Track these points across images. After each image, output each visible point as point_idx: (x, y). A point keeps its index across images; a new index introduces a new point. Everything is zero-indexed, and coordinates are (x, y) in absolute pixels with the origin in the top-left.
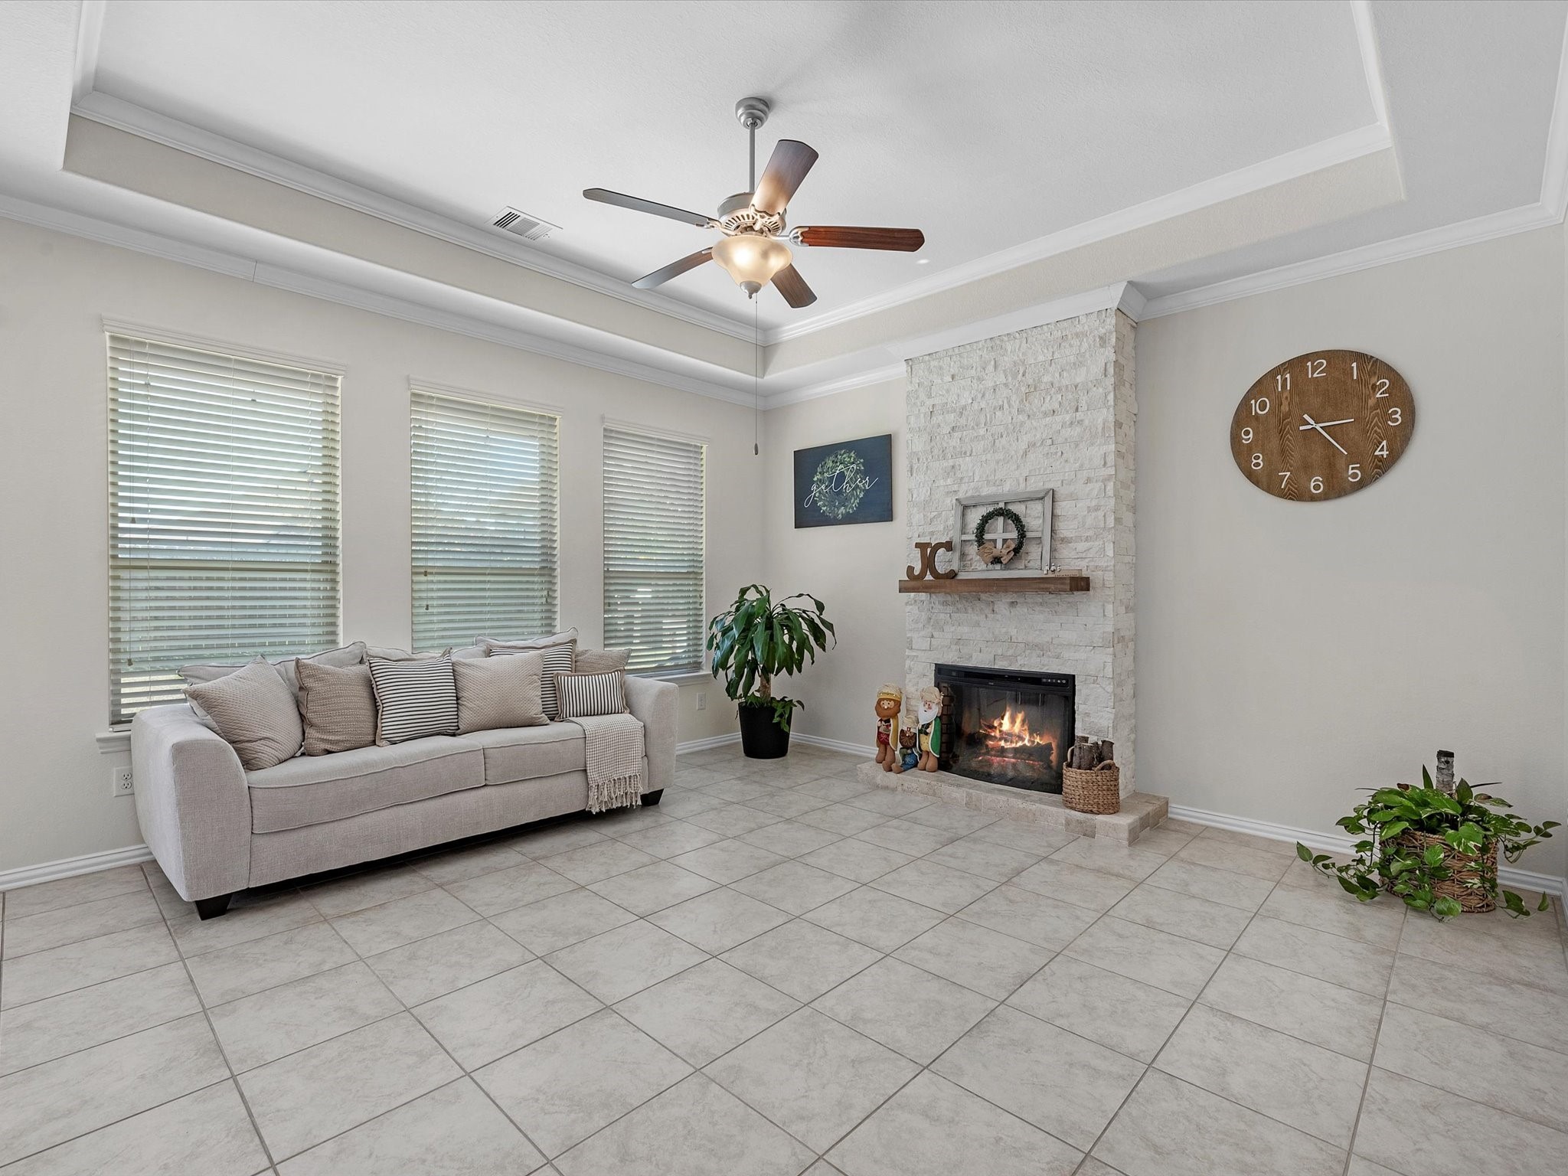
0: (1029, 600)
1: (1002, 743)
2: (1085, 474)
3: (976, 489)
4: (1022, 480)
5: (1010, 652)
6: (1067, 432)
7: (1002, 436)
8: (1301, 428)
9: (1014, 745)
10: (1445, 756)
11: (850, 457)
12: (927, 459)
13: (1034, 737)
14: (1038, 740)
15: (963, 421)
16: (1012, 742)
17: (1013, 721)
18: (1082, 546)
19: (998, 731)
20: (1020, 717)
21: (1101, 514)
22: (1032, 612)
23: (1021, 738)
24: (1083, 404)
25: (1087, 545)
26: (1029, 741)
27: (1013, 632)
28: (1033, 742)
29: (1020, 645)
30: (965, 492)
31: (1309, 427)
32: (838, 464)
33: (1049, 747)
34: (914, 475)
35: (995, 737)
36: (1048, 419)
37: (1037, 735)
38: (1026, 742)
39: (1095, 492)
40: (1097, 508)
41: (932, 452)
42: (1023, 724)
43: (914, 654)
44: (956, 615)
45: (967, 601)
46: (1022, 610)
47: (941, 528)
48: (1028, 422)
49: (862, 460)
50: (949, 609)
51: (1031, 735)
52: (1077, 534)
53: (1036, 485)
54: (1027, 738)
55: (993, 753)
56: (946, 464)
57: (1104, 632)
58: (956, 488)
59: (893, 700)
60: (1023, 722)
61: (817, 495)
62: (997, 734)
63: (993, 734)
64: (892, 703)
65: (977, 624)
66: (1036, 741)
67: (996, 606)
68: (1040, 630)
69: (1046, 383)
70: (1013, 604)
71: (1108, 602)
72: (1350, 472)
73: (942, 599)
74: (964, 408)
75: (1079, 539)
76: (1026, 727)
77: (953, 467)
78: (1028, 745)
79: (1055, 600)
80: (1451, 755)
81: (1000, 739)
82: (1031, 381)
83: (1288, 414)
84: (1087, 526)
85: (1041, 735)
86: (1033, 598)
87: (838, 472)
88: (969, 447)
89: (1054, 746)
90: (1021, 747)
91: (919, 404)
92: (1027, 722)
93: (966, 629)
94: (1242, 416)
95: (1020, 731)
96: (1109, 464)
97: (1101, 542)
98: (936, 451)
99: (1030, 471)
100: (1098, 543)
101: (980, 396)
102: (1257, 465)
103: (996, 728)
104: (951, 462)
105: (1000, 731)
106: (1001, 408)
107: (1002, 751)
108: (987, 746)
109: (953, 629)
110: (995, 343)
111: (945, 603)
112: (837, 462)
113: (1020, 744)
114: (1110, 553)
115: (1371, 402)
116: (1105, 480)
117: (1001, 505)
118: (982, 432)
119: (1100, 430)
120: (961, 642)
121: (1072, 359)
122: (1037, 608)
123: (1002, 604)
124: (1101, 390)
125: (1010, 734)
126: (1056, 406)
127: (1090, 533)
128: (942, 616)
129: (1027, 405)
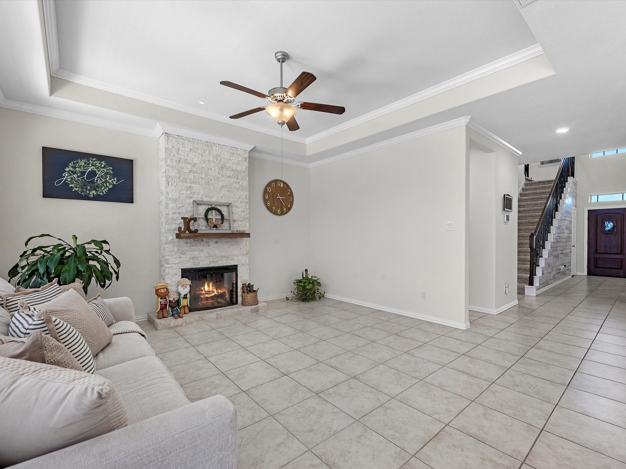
0: (222, 241)
1: (207, 295)
2: (240, 200)
3: (201, 198)
4: (220, 198)
5: (216, 260)
6: (235, 185)
7: (212, 180)
8: (277, 197)
9: (211, 295)
10: (306, 270)
11: (101, 164)
12: (177, 180)
13: (218, 290)
14: (220, 291)
15: (195, 169)
16: (210, 294)
17: (209, 286)
18: (240, 223)
19: (204, 291)
20: (211, 284)
21: (245, 213)
22: (224, 245)
23: (213, 292)
24: (240, 177)
25: (242, 223)
26: (216, 292)
27: (217, 252)
28: (218, 292)
29: (219, 257)
30: (197, 198)
31: (278, 197)
32: (90, 165)
33: (224, 292)
34: (170, 185)
35: (203, 294)
36: (228, 179)
37: (219, 289)
38: (216, 293)
39: (244, 206)
40: (244, 211)
41: (179, 178)
42: (213, 287)
43: (170, 266)
44: (192, 248)
45: (197, 242)
46: (220, 244)
47: (185, 211)
48: (221, 178)
49: (111, 168)
50: (188, 245)
51: (217, 290)
52: (238, 219)
53: (225, 200)
54: (215, 291)
55: (204, 300)
56: (186, 185)
57: (246, 250)
58: (192, 196)
59: (165, 288)
60: (213, 285)
61: (69, 180)
62: (204, 292)
63: (202, 293)
64: (165, 289)
65: (202, 250)
66: (219, 292)
67: (209, 243)
68: (226, 251)
69: (228, 166)
70: (216, 242)
71: (247, 241)
72: (285, 210)
73: (185, 241)
74: (195, 164)
75: (239, 220)
76: (214, 287)
77: (190, 187)
78: (217, 294)
79: (232, 241)
80: (307, 270)
81: (206, 294)
82: (223, 163)
83: (274, 193)
84: (241, 216)
85: (221, 289)
86: (223, 240)
87: (89, 170)
88: (198, 181)
89: (226, 292)
90: (214, 295)
91: (172, 155)
92: (214, 285)
93: (197, 253)
94: (265, 192)
95: (212, 289)
96: (247, 198)
97: (245, 222)
98: (181, 178)
99: (223, 195)
100: (244, 222)
101: (203, 162)
102: (269, 204)
103: (203, 290)
104: (189, 185)
105: (205, 291)
106: (211, 169)
107: (207, 299)
108: (201, 298)
109: (191, 253)
110: (208, 144)
111: (187, 243)
112: (89, 164)
113: (213, 294)
114: (248, 226)
115: (288, 195)
116: (246, 203)
117: (213, 206)
118: (203, 176)
119: (245, 187)
120: (194, 258)
121: (236, 161)
122: (225, 244)
123: (212, 243)
124: (245, 175)
125: (209, 291)
126: (231, 175)
127: (242, 219)
128: (185, 248)
129: (221, 171)
